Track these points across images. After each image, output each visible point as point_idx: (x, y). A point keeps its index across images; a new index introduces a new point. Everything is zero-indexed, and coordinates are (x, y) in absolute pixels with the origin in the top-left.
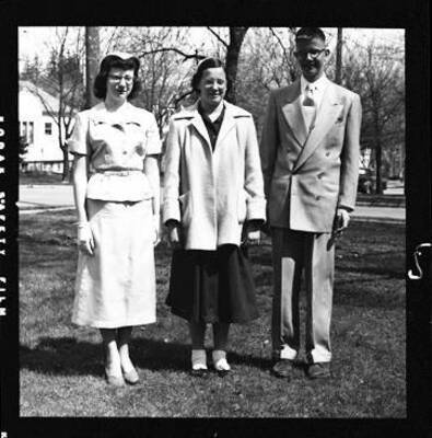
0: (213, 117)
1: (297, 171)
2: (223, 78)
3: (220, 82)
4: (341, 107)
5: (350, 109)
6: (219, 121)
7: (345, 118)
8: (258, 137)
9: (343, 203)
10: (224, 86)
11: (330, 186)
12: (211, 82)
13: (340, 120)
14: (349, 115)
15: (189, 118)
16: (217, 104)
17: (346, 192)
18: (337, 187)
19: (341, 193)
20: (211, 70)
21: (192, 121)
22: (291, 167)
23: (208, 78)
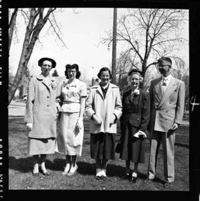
0: (105, 88)
1: (158, 109)
2: (109, 75)
3: (107, 76)
4: (176, 86)
5: (180, 86)
6: (107, 89)
7: (178, 91)
8: (121, 95)
9: (176, 122)
10: (108, 77)
11: (171, 115)
12: (104, 76)
13: (176, 91)
14: (179, 89)
15: (96, 88)
16: (106, 84)
17: (177, 118)
18: (174, 116)
19: (176, 118)
20: (104, 72)
21: (98, 89)
22: (156, 107)
23: (103, 75)
